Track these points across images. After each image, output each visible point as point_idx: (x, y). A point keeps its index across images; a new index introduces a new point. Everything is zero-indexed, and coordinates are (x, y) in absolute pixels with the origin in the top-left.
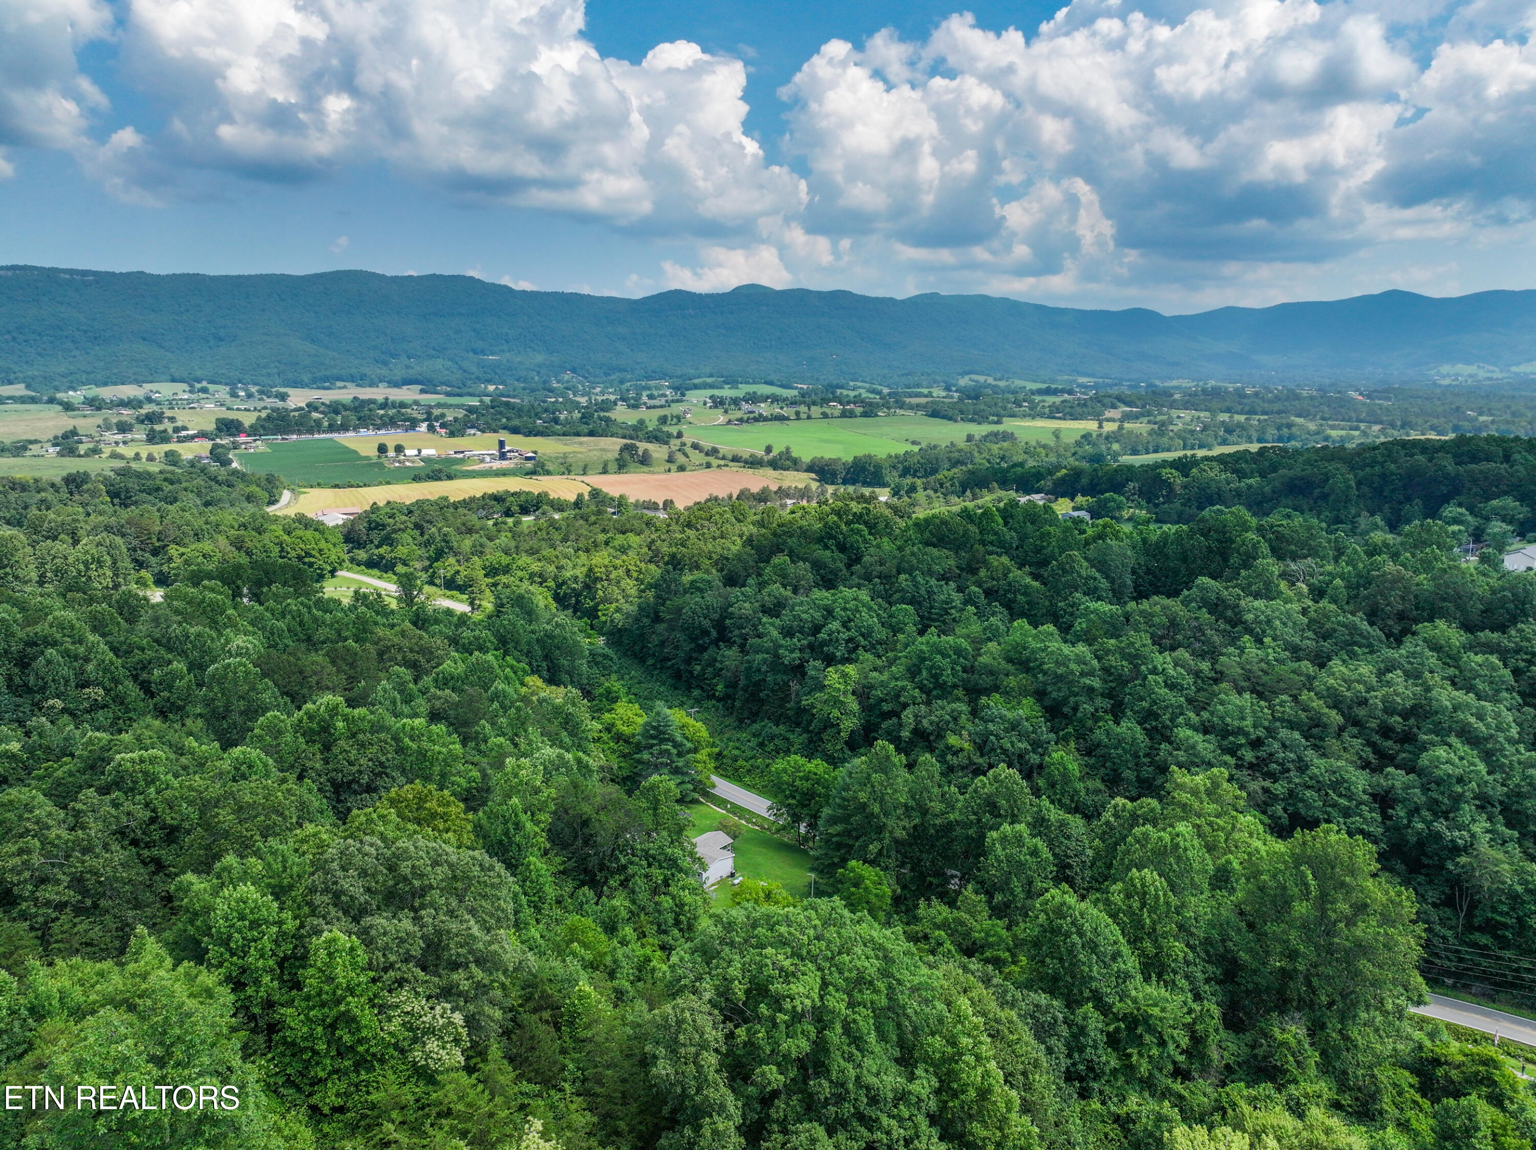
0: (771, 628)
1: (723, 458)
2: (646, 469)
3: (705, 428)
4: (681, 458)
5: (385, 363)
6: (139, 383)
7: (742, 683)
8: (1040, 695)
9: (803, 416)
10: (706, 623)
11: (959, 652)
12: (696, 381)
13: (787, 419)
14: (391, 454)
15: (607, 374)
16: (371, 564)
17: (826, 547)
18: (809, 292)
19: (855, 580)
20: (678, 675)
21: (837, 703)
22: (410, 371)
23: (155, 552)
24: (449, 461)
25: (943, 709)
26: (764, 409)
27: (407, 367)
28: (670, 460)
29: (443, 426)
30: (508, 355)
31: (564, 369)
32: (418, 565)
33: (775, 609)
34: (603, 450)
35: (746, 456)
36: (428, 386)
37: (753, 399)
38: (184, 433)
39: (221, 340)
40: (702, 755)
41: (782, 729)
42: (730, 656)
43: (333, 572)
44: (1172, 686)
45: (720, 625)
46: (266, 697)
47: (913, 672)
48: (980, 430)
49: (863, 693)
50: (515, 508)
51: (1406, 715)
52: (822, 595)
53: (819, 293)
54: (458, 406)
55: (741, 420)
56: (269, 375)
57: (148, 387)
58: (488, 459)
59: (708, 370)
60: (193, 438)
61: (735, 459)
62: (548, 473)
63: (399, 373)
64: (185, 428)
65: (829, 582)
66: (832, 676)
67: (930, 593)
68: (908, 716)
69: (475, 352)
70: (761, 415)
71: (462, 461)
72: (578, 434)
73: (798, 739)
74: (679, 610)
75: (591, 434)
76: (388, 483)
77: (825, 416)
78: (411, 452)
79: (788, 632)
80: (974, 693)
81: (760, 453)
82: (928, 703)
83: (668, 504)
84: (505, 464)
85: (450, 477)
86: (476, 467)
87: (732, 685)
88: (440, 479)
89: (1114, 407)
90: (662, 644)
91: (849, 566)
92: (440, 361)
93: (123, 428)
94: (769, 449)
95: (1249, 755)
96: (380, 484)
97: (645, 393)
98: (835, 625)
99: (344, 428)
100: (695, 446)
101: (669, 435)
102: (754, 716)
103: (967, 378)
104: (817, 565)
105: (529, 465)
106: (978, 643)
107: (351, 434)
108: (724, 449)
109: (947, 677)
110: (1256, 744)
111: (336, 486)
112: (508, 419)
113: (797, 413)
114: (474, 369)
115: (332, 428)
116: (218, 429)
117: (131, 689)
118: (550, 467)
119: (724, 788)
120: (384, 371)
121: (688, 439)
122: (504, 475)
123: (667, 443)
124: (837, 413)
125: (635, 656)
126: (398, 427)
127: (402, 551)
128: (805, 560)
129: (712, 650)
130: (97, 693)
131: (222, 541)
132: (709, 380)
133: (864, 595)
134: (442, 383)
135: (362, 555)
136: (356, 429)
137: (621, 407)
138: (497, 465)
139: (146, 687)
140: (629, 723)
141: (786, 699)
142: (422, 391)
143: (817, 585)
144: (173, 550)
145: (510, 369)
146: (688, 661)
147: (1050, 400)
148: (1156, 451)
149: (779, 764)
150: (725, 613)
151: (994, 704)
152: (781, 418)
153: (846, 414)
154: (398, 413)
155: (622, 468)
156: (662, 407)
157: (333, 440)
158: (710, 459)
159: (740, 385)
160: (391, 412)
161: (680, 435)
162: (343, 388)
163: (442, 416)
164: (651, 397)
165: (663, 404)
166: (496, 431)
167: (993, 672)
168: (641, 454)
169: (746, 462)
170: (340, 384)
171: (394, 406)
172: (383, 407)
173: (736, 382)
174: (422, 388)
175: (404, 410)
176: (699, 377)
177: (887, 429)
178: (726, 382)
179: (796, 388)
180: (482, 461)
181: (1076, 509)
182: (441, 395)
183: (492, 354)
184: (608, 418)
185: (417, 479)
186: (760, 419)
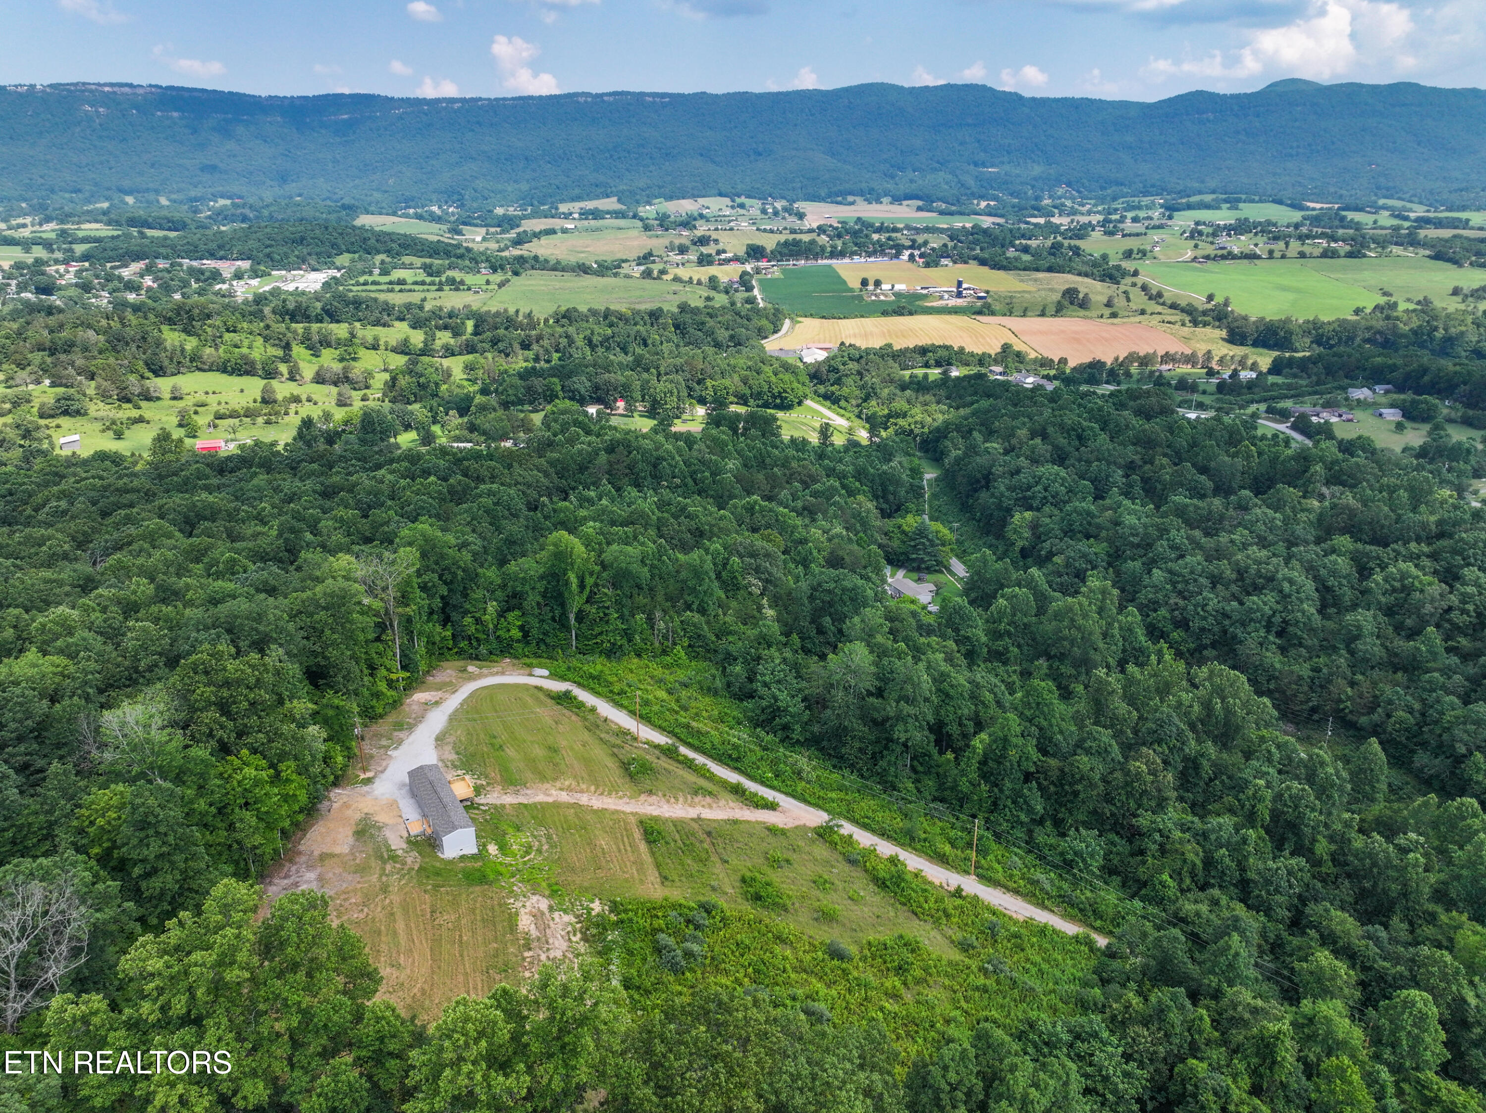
1: (1163, 304)
2: (1082, 313)
3: (1167, 265)
4: (1121, 302)
5: (892, 177)
6: (694, 196)
7: (986, 513)
8: (1112, 543)
9: (1277, 254)
11: (1091, 513)
12: (1194, 199)
13: (1258, 257)
14: (871, 287)
15: (1103, 188)
16: (826, 397)
17: (1069, 437)
20: (962, 503)
21: (1017, 532)
22: (914, 186)
23: (699, 383)
24: (915, 297)
26: (1239, 244)
27: (911, 181)
28: (1109, 304)
29: (922, 256)
30: (1007, 167)
31: (1058, 182)
32: (854, 402)
34: (1051, 289)
35: (1183, 303)
36: (927, 201)
37: (1240, 228)
38: (723, 256)
39: (760, 154)
42: (986, 497)
43: (800, 403)
45: (985, 477)
46: (737, 492)
47: (1062, 521)
48: (1479, 279)
49: (1035, 528)
50: (932, 362)
52: (1043, 468)
54: (946, 230)
55: (1207, 257)
56: (794, 189)
57: (701, 201)
58: (946, 296)
59: (1212, 184)
60: (728, 261)
61: (1174, 306)
62: (993, 313)
63: (904, 187)
64: (724, 252)
66: (1018, 517)
69: (976, 165)
70: (1230, 253)
71: (925, 297)
72: (1038, 269)
75: (1050, 270)
76: (862, 316)
77: (1302, 255)
78: (886, 287)
81: (1201, 300)
83: (1062, 362)
84: (960, 302)
85: (911, 313)
86: (935, 304)
87: (982, 513)
88: (902, 314)
92: (942, 174)
93: (682, 250)
94: (1210, 298)
96: (855, 317)
97: (1131, 214)
99: (842, 254)
100: (1144, 288)
101: (1125, 273)
105: (979, 304)
106: (1105, 509)
107: (845, 260)
108: (1170, 292)
111: (823, 317)
112: (982, 249)
113: (1271, 252)
114: (971, 182)
115: (832, 255)
116: (747, 253)
117: (689, 481)
118: (997, 307)
120: (890, 186)
121: (1140, 280)
122: (958, 313)
123: (1116, 283)
124: (1317, 252)
126: (885, 255)
127: (845, 391)
129: (979, 492)
130: (678, 481)
131: (736, 378)
132: (1208, 198)
134: (939, 199)
135: (822, 389)
136: (852, 254)
137: (1096, 233)
138: (953, 302)
139: (695, 480)
142: (919, 209)
143: (1048, 460)
144: (709, 383)
145: (1006, 183)
152: (1252, 257)
153: (1327, 254)
154: (889, 239)
155: (1059, 310)
156: (1138, 235)
157: (830, 266)
158: (1152, 307)
159: (1241, 205)
160: (883, 237)
161: (1136, 273)
162: (852, 203)
163: (926, 243)
164: (1135, 220)
165: (1143, 230)
166: (966, 263)
167: (1099, 527)
168: (1081, 296)
169: (1183, 310)
170: (850, 198)
171: (888, 230)
172: (879, 230)
173: (1239, 200)
174: (920, 203)
175: (894, 235)
176: (1200, 193)
177: (1367, 275)
178: (1226, 201)
179: (1308, 209)
180: (941, 298)
181: (1392, 406)
182: (934, 214)
183: (992, 166)
184: (1078, 248)
185: (885, 313)
186: (1230, 256)
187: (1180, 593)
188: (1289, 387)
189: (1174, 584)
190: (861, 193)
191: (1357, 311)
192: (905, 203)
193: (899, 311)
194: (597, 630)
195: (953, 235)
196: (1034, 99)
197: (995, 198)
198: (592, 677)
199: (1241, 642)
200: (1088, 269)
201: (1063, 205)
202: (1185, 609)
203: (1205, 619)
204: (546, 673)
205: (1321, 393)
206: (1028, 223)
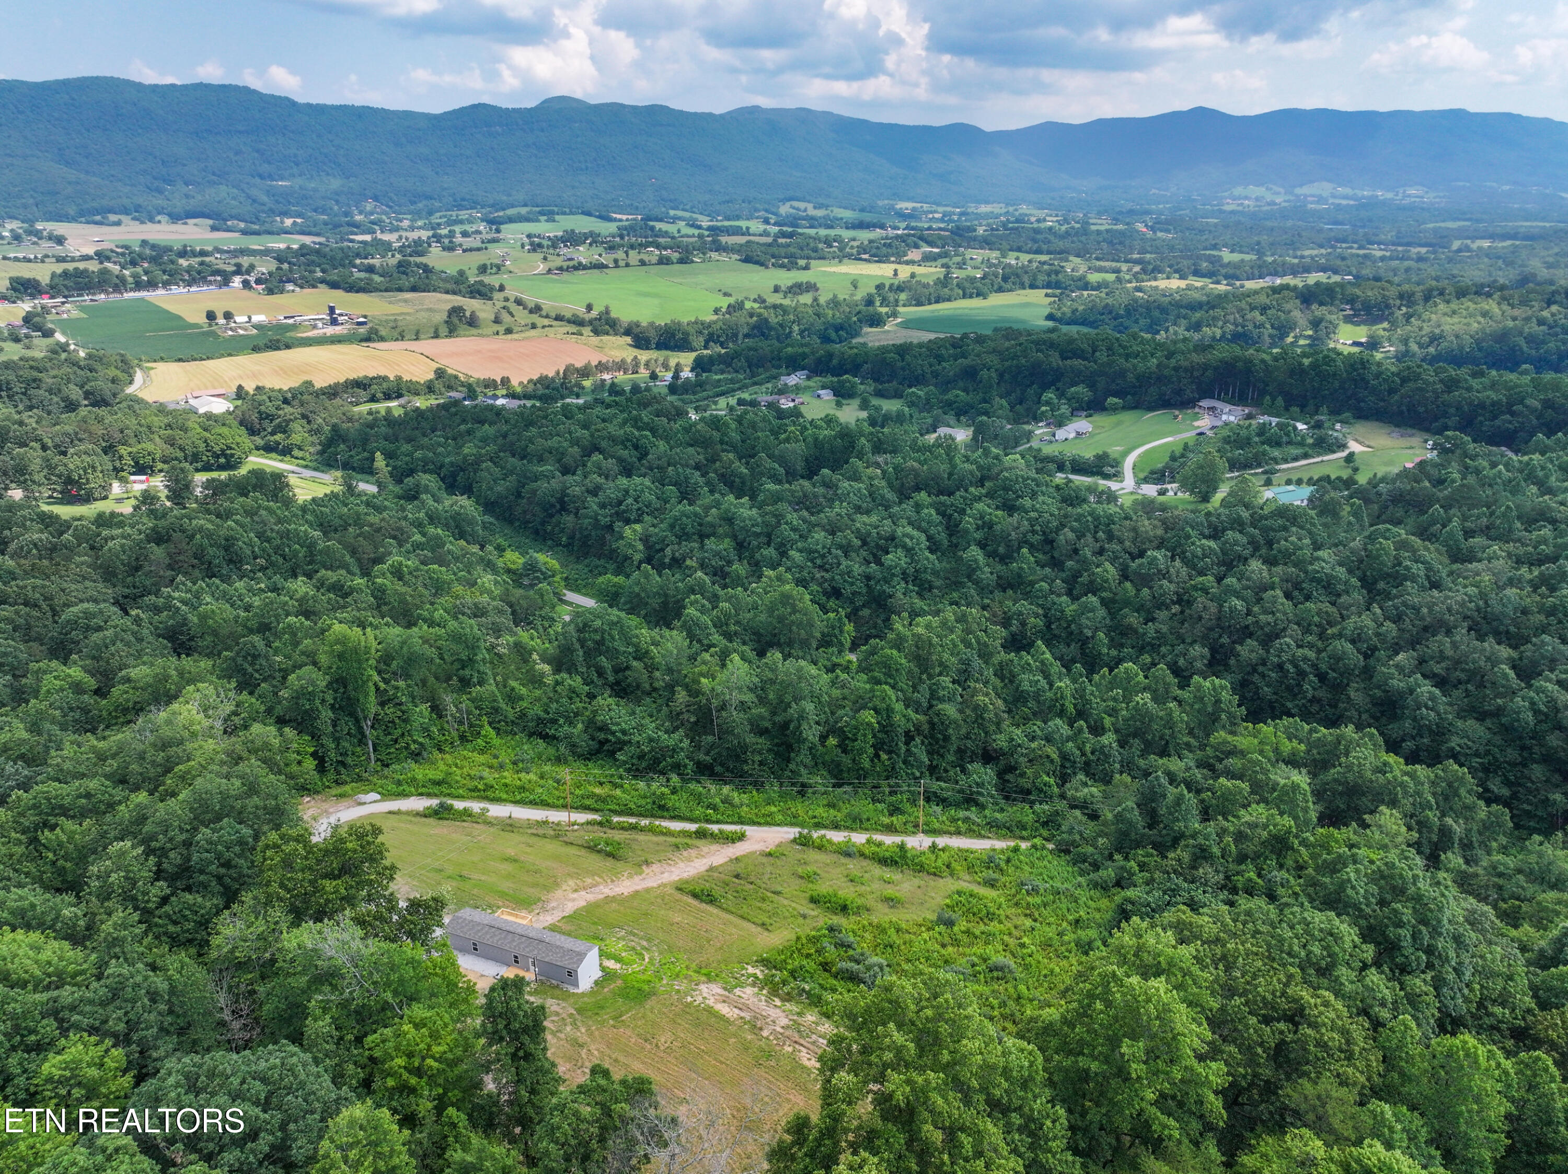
0: (592, 503)
1: (547, 317)
2: (474, 331)
3: (527, 278)
4: (506, 317)
5: (160, 191)
7: (578, 536)
8: (734, 537)
9: (622, 263)
10: (553, 500)
11: (696, 515)
12: (510, 212)
13: (606, 267)
14: (221, 321)
15: (413, 203)
16: (269, 449)
17: (626, 448)
18: (622, 106)
19: (643, 470)
20: (537, 532)
21: (630, 546)
22: (192, 201)
24: (282, 328)
25: (686, 546)
26: (583, 254)
27: (188, 196)
28: (497, 321)
29: (258, 281)
30: (299, 181)
31: (365, 198)
32: (311, 450)
33: (594, 491)
34: (430, 310)
35: (568, 315)
36: (219, 221)
37: (572, 239)
40: (557, 578)
41: (602, 562)
42: (568, 520)
44: (794, 530)
45: (561, 501)
47: (672, 526)
48: (787, 278)
49: (645, 539)
50: (380, 395)
51: (886, 539)
52: (623, 481)
53: (634, 108)
54: (266, 252)
55: (561, 269)
58: (320, 325)
59: (519, 197)
61: (559, 318)
62: (382, 339)
63: (179, 204)
65: (628, 472)
66: (628, 531)
67: (686, 478)
68: (668, 551)
69: (261, 177)
70: (580, 264)
71: (294, 327)
72: (400, 290)
73: (611, 566)
74: (534, 492)
75: (414, 289)
76: (230, 355)
77: (643, 263)
78: (241, 319)
79: (603, 506)
80: (702, 536)
81: (581, 310)
82: (679, 544)
83: (505, 381)
84: (338, 330)
85: (288, 347)
86: (311, 334)
87: (572, 537)
88: (278, 349)
89: (917, 247)
90: (525, 512)
91: (640, 459)
92: (223, 188)
94: (589, 308)
95: (819, 562)
96: (222, 356)
97: (458, 229)
98: (630, 501)
99: (152, 285)
100: (519, 302)
101: (492, 289)
102: (586, 555)
103: (788, 204)
104: (620, 460)
105: (362, 330)
106: (707, 509)
107: (161, 292)
108: (547, 305)
109: (689, 529)
110: (823, 556)
111: (180, 360)
112: (323, 271)
113: (616, 261)
114: (263, 197)
115: (139, 286)
116: (13, 289)
118: (383, 332)
119: (570, 596)
120: (161, 202)
121: (511, 293)
122: (340, 342)
123: (490, 299)
124: (654, 259)
125: (505, 519)
126: (210, 283)
127: (295, 438)
128: (612, 457)
129: (557, 517)
132: (524, 211)
133: (647, 481)
134: (232, 217)
136: (166, 284)
137: (435, 249)
138: (330, 330)
140: (514, 563)
141: (604, 544)
142: (214, 228)
143: (621, 474)
145: (305, 197)
146: (543, 523)
147: (865, 236)
148: (937, 302)
149: (601, 579)
150: (564, 493)
151: (710, 543)
152: (600, 266)
153: (663, 261)
154: (202, 263)
155: (452, 332)
156: (479, 249)
157: (142, 299)
158: (535, 318)
159: (557, 217)
160: (195, 261)
161: (502, 288)
162: (118, 223)
163: (252, 267)
164: (465, 234)
165: (479, 245)
166: (314, 287)
167: (712, 525)
168: (468, 314)
169: (569, 321)
170: (113, 218)
171: (194, 254)
172: (183, 254)
173: (552, 213)
174: (210, 222)
175: (207, 259)
176: (513, 206)
177: (701, 278)
178: (542, 213)
179: (615, 220)
180: (315, 327)
181: (823, 388)
182: (237, 235)
183: (282, 179)
184: (426, 266)
185: (256, 349)
186: (579, 267)
187: (821, 567)
188: (732, 381)
189: (812, 561)
190: (125, 211)
191: (716, 311)
192: (191, 221)
193: (274, 345)
194: (397, 733)
195: (280, 257)
196: (309, 105)
197: (299, 215)
198: (438, 783)
199: (890, 596)
200: (449, 286)
201: (381, 221)
202: (833, 579)
203: (852, 584)
204: (374, 796)
205: (761, 384)
206: (352, 241)
